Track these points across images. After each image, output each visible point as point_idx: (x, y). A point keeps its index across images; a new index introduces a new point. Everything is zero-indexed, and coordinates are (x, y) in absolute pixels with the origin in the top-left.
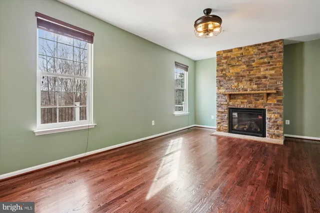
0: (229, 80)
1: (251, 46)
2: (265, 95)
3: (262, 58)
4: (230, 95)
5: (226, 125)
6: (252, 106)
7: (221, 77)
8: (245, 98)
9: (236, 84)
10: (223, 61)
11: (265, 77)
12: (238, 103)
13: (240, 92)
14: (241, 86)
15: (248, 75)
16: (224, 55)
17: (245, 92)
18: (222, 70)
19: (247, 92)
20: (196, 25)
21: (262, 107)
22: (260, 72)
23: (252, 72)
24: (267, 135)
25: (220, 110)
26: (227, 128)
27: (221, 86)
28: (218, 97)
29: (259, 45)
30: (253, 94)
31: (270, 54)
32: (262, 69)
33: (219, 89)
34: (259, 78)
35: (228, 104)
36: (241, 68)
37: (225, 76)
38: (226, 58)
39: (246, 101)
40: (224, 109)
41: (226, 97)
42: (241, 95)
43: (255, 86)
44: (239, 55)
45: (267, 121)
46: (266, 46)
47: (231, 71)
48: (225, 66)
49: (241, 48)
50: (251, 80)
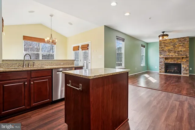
0: (165, 52)
1: (175, 39)
2: (181, 58)
3: (180, 44)
4: (166, 58)
5: (163, 70)
6: (176, 62)
7: (161, 50)
8: (172, 59)
9: (168, 54)
10: (162, 44)
11: (181, 51)
12: (169, 61)
14: (171, 54)
15: (174, 50)
16: (163, 42)
17: (173, 57)
18: (162, 48)
20: (159, 36)
21: (180, 63)
22: (179, 49)
23: (175, 49)
24: (182, 73)
25: (161, 64)
26: (164, 71)
27: (161, 54)
28: (160, 59)
29: (179, 38)
30: (176, 58)
31: (183, 42)
32: (180, 48)
33: (160, 55)
34: (179, 51)
35: (165, 62)
36: (171, 47)
37: (163, 50)
38: (163, 43)
39: (173, 60)
40: (163, 63)
41: (164, 59)
42: (171, 58)
43: (177, 55)
44: (170, 42)
45: (182, 68)
46: (182, 39)
47: (166, 48)
48: (163, 46)
49: (171, 39)
50: (175, 52)
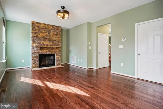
0: (39, 39)
1: (50, 25)
2: (56, 48)
3: (54, 32)
4: (41, 47)
5: (37, 64)
6: (50, 53)
7: (35, 36)
8: (47, 49)
9: (43, 42)
10: (36, 28)
11: (55, 40)
12: (44, 52)
13: (45, 46)
14: (46, 43)
15: (49, 38)
16: (37, 25)
18: (35, 33)
19: (48, 46)
21: (54, 53)
22: (53, 38)
23: (50, 37)
24: (56, 65)
25: (34, 55)
26: (38, 65)
27: (35, 42)
28: (33, 48)
29: (53, 26)
30: (51, 47)
31: (57, 31)
32: (54, 37)
33: (33, 43)
34: (53, 40)
35: (39, 52)
36: (46, 34)
37: (37, 36)
38: (38, 27)
39: (48, 50)
40: (37, 55)
41: (39, 49)
42: (46, 47)
43: (51, 44)
44: (45, 28)
45: (56, 59)
46: (55, 27)
47: (41, 35)
48: (37, 31)
49: (45, 24)
50: (50, 41)
